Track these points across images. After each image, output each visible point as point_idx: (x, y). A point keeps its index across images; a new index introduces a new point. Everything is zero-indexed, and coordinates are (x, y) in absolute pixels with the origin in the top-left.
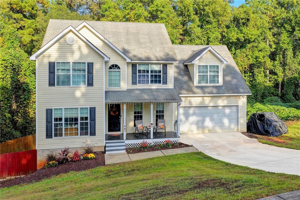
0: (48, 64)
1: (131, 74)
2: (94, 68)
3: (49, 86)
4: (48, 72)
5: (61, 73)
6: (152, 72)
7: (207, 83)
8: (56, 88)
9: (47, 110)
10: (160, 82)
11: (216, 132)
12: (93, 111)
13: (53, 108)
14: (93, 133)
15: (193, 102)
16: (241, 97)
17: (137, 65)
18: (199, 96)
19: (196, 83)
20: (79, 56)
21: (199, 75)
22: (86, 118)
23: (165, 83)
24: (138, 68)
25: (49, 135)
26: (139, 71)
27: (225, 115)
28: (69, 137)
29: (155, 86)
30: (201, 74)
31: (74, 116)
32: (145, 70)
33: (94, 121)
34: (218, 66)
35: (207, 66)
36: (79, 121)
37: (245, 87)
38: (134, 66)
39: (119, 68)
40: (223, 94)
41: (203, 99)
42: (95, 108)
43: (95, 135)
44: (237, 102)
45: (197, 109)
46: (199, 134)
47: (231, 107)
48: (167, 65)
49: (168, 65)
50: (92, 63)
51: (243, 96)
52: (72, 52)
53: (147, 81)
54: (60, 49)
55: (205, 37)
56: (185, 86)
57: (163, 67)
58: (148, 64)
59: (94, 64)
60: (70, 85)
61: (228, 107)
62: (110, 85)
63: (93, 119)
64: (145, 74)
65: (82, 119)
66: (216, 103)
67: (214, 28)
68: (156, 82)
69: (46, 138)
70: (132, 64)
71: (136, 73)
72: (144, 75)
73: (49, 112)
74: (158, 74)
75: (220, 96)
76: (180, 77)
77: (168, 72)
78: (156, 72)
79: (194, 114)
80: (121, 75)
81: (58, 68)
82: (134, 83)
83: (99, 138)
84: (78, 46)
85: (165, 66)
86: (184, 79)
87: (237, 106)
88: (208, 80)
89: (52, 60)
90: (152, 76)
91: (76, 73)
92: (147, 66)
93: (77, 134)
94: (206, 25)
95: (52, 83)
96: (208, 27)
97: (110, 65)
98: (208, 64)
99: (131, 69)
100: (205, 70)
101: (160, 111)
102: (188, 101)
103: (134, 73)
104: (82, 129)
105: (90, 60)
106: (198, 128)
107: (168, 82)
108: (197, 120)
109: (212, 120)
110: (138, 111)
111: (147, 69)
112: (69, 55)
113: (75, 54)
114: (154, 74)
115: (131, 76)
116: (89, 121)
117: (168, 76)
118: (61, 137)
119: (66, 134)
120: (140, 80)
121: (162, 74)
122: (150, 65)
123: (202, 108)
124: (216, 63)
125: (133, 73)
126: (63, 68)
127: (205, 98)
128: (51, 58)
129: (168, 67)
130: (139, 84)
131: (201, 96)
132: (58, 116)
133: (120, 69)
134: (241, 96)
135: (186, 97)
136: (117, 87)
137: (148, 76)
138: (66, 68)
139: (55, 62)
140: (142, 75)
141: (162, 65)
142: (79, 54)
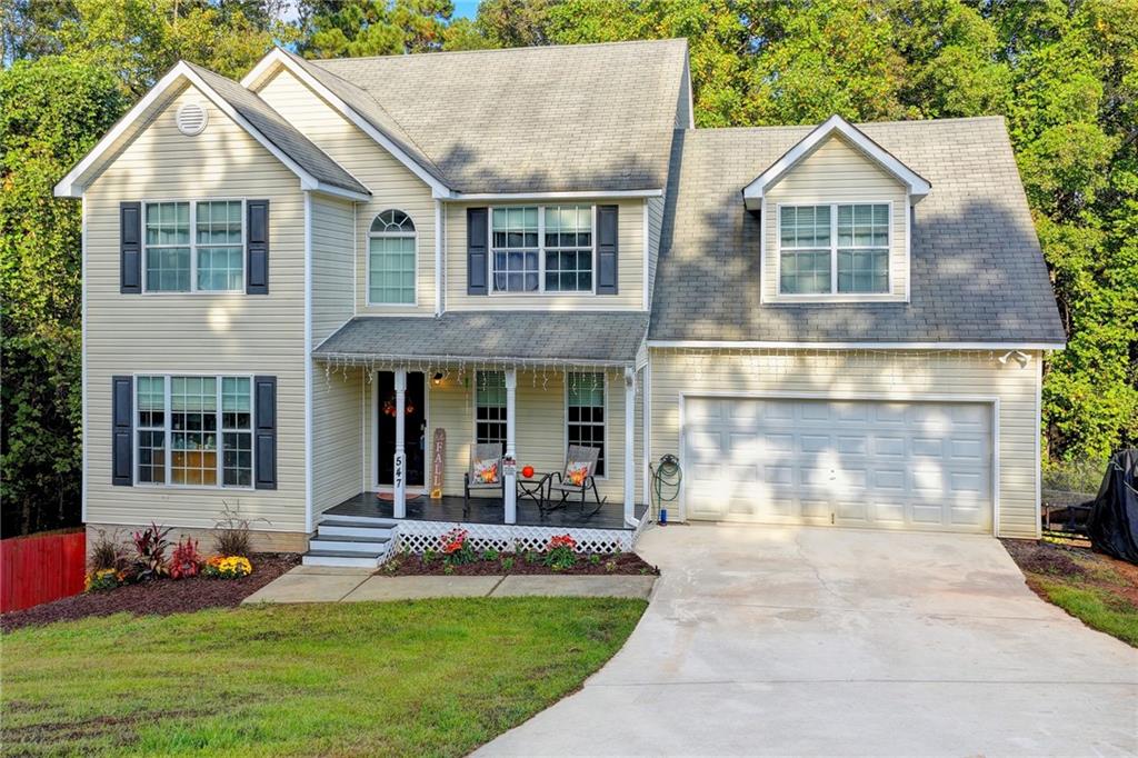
0: (118, 211)
1: (465, 250)
2: (271, 223)
3: (122, 292)
4: (118, 241)
5: (162, 243)
6: (551, 239)
7: (828, 290)
8: (145, 299)
9: (116, 380)
10: (585, 283)
11: (870, 526)
12: (266, 389)
13: (135, 374)
14: (268, 481)
15: (752, 377)
16: (1002, 360)
17: (490, 210)
18: (782, 352)
19: (769, 288)
20: (218, 177)
21: (783, 255)
22: (244, 419)
23: (609, 286)
24: (497, 222)
25: (121, 477)
26: (500, 238)
27: (919, 444)
28: (186, 486)
29: (564, 302)
30: (796, 247)
31: (202, 407)
32: (521, 235)
33: (269, 432)
34: (886, 206)
35: (824, 210)
36: (220, 430)
37: (1036, 310)
38: (476, 214)
39: (409, 225)
40: (899, 341)
41: (803, 365)
42: (274, 378)
43: (275, 488)
44: (990, 386)
45: (773, 410)
46: (780, 525)
47: (956, 408)
48: (617, 207)
49: (621, 210)
50: (266, 203)
51: (1015, 354)
52: (199, 162)
53: (532, 279)
54: (160, 151)
55: (1030, 102)
56: (717, 304)
57: (599, 215)
58: (532, 206)
59: (271, 207)
60: (190, 291)
61: (938, 408)
62: (375, 293)
63: (268, 424)
64: (524, 249)
65: (229, 419)
66: (868, 382)
67: (1073, 57)
68: (569, 283)
69: (115, 483)
70: (469, 210)
71: (485, 246)
72: (519, 255)
73: (122, 388)
74: (577, 248)
75: (880, 353)
76: (710, 264)
77: (620, 240)
78: (569, 238)
79: (759, 431)
80: (417, 255)
81: (152, 225)
82: (476, 286)
83: (288, 502)
84: (216, 137)
85: (608, 211)
86: (721, 274)
87: (989, 405)
88: (830, 274)
89: (135, 193)
90: (550, 257)
91: (211, 243)
92: (532, 213)
93: (210, 477)
94: (1032, 46)
95: (130, 285)
96: (1042, 53)
97: (377, 214)
98: (834, 202)
99: (465, 227)
100: (816, 228)
101: (586, 411)
102: (725, 369)
103: (476, 245)
104: (229, 458)
105: (258, 193)
106: (779, 498)
107: (620, 286)
108: (773, 463)
109: (851, 463)
110: (494, 405)
111: (531, 229)
112: (187, 173)
113: (207, 169)
114: (559, 248)
115: (465, 257)
116: (252, 430)
117: (620, 255)
118: (160, 486)
119: (176, 476)
120: (502, 277)
121: (593, 247)
122: (541, 211)
123: (798, 408)
124: (873, 192)
125: (470, 246)
126: (168, 224)
127: (810, 359)
128: (130, 187)
129: (621, 218)
130: (500, 293)
131: (791, 352)
132: (150, 406)
133: (413, 229)
134: (1002, 352)
135: (716, 351)
136: (401, 305)
137: (535, 256)
138: (175, 224)
139: (140, 203)
140: (511, 254)
141: (594, 208)
142: (221, 169)
